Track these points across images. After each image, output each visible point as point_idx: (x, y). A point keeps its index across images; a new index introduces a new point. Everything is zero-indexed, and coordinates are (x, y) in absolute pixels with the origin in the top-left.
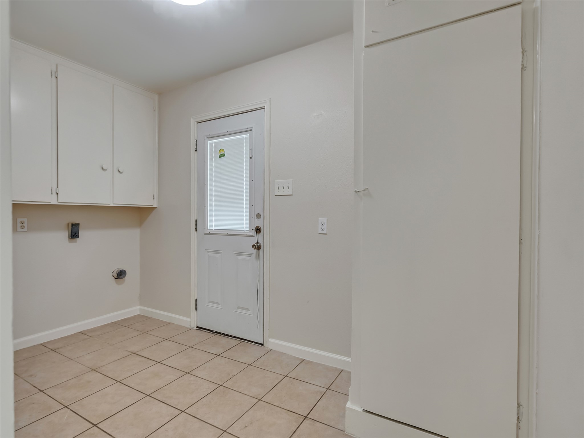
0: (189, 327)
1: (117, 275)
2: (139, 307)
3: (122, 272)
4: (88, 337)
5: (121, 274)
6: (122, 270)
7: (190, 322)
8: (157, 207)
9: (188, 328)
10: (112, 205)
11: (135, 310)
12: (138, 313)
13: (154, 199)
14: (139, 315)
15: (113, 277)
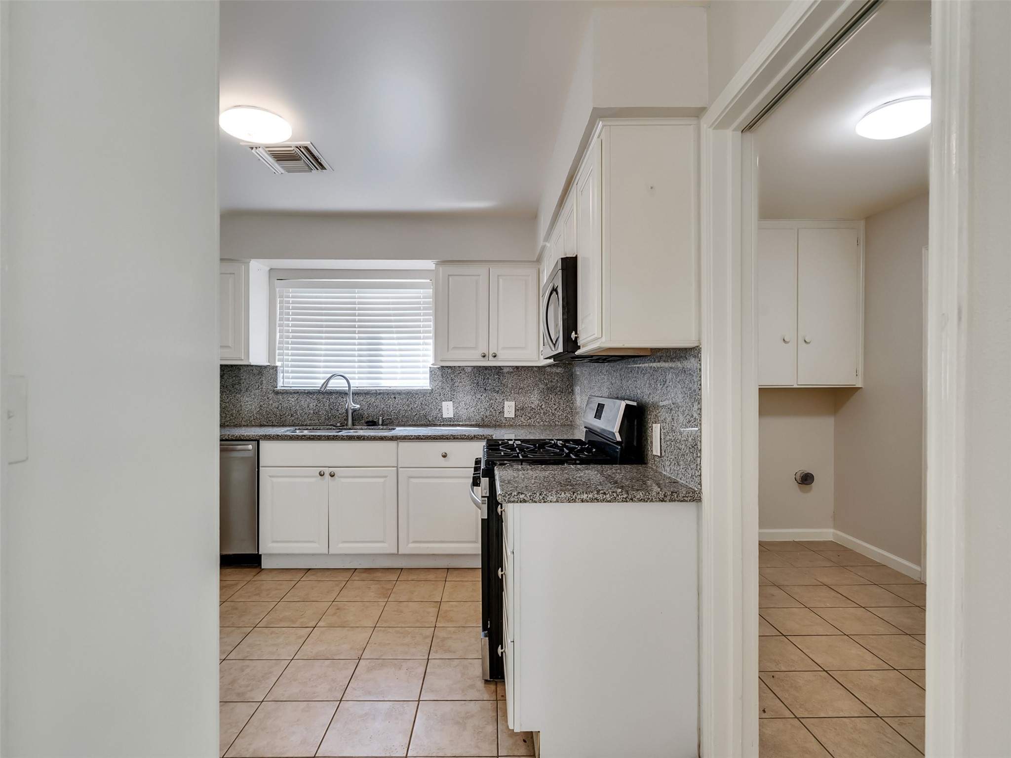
0: (919, 580)
1: (802, 478)
2: (832, 530)
3: (808, 476)
4: (766, 550)
5: (806, 479)
6: (808, 473)
7: (921, 572)
8: (862, 388)
9: (916, 581)
10: (796, 386)
11: (827, 534)
12: (831, 539)
13: (857, 375)
14: (831, 541)
15: (796, 480)
